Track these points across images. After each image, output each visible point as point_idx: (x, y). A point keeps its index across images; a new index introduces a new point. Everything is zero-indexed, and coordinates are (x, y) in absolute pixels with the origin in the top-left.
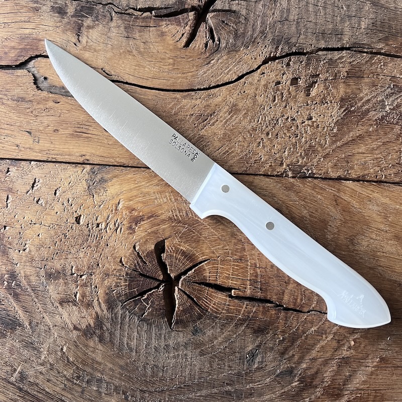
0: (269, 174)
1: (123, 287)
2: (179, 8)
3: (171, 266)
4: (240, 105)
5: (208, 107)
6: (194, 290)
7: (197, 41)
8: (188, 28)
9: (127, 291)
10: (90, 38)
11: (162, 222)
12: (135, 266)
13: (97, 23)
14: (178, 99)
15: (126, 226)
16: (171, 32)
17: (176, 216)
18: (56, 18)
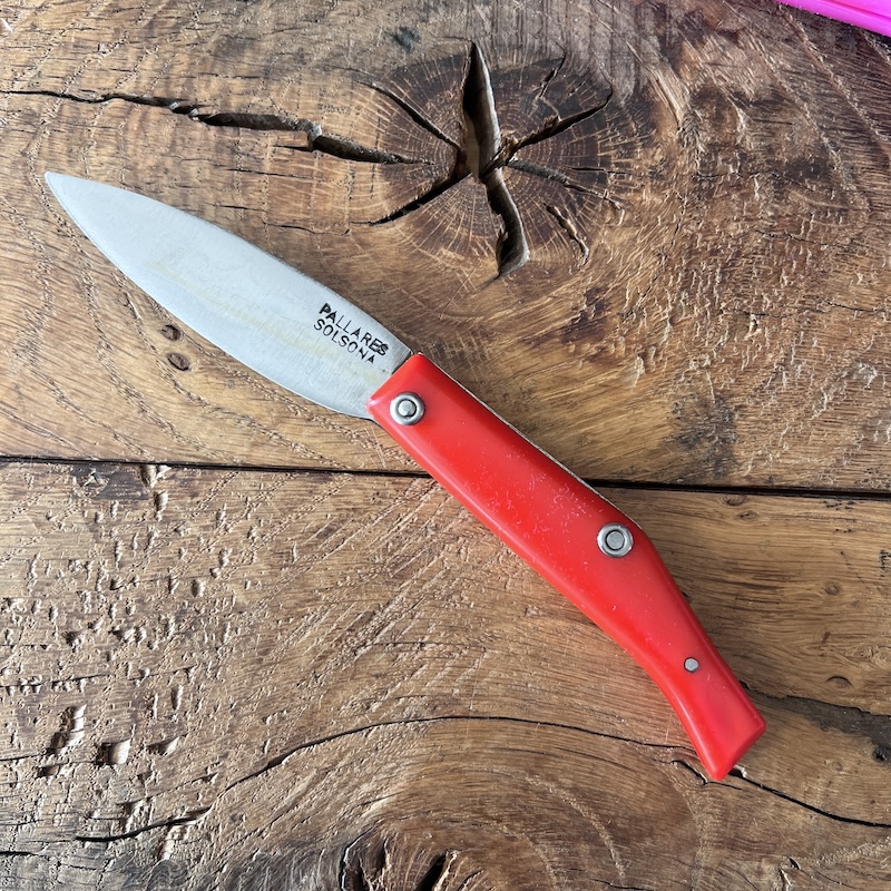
0: (199, 471)
1: (611, 144)
3: (478, 206)
6: (413, 143)
9: (598, 135)
11: (511, 326)
12: (581, 202)
14: (468, 695)
15: (615, 312)
17: (470, 344)
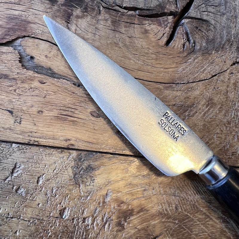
2: (159, 11)
4: (216, 99)
5: (188, 99)
7: (176, 41)
8: (167, 29)
10: (79, 26)
13: (85, 14)
15: (114, 221)
16: (153, 31)
18: (46, 5)
